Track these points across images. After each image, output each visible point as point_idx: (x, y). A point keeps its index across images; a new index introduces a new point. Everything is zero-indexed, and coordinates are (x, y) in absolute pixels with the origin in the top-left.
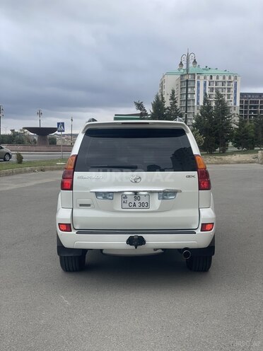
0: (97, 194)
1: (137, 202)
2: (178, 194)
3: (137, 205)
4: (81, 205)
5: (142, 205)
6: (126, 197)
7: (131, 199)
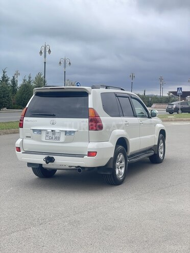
0: (34, 130)
1: (53, 136)
2: (76, 133)
3: (54, 138)
4: (27, 137)
5: (56, 138)
6: (48, 133)
7: (50, 134)
